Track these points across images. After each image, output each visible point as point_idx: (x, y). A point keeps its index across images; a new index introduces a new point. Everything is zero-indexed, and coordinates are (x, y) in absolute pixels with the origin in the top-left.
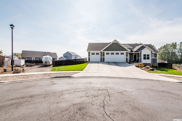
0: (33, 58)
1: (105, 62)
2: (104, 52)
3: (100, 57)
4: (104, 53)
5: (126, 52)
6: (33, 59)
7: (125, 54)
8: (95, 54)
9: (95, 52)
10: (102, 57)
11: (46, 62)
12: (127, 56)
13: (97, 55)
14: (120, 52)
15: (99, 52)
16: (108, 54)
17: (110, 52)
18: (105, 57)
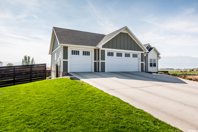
1: (106, 71)
2: (104, 50)
3: (94, 61)
4: (103, 52)
7: (140, 56)
8: (81, 53)
9: (81, 48)
10: (100, 61)
12: (142, 60)
13: (86, 56)
14: (131, 52)
15: (91, 49)
16: (111, 54)
17: (115, 51)
18: (106, 61)
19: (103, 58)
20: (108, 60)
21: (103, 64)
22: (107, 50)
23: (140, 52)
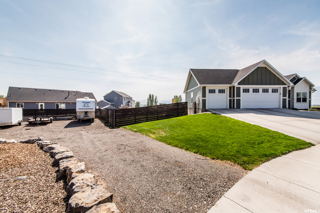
0: (40, 104)
1: (241, 108)
2: (240, 87)
3: (229, 98)
4: (239, 89)
5: (283, 88)
6: (42, 105)
8: (217, 91)
9: (217, 87)
10: (236, 98)
11: (86, 113)
12: (284, 95)
13: (222, 94)
14: (270, 87)
15: (226, 87)
16: (246, 91)
17: (251, 87)
18: (241, 98)
19: (239, 95)
20: (244, 97)
21: (239, 101)
22: (242, 87)
23: (282, 86)
